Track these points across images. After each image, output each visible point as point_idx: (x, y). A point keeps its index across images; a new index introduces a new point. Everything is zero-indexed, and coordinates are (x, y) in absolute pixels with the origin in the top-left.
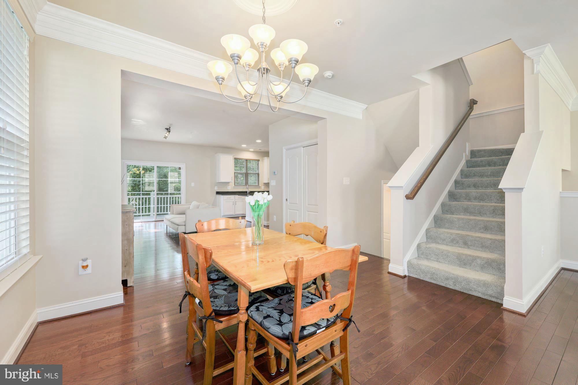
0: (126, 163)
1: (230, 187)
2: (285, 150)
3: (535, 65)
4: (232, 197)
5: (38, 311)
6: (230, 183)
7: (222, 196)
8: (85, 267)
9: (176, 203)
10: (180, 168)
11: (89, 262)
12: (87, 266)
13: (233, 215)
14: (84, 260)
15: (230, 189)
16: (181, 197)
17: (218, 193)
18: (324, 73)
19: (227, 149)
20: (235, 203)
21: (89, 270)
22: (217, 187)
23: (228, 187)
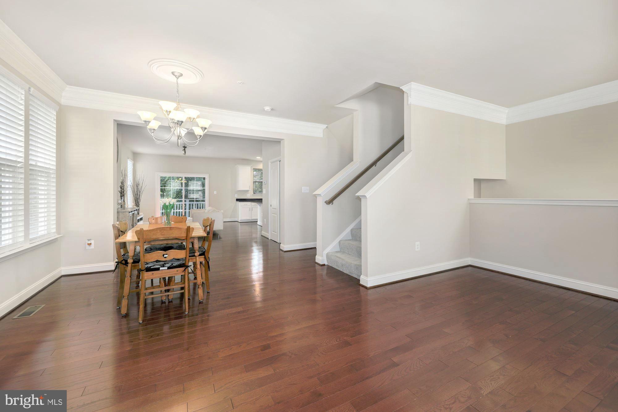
0: (160, 175)
1: (249, 194)
2: (270, 163)
3: (409, 98)
4: (249, 203)
5: (63, 268)
6: (249, 191)
7: (240, 202)
8: (90, 244)
9: (200, 208)
10: (204, 178)
11: (92, 242)
12: (91, 244)
13: (250, 220)
14: (89, 240)
15: (249, 196)
16: (205, 204)
17: (238, 200)
18: (264, 108)
19: (245, 161)
20: (251, 210)
21: (92, 246)
22: (237, 194)
23: (247, 194)
